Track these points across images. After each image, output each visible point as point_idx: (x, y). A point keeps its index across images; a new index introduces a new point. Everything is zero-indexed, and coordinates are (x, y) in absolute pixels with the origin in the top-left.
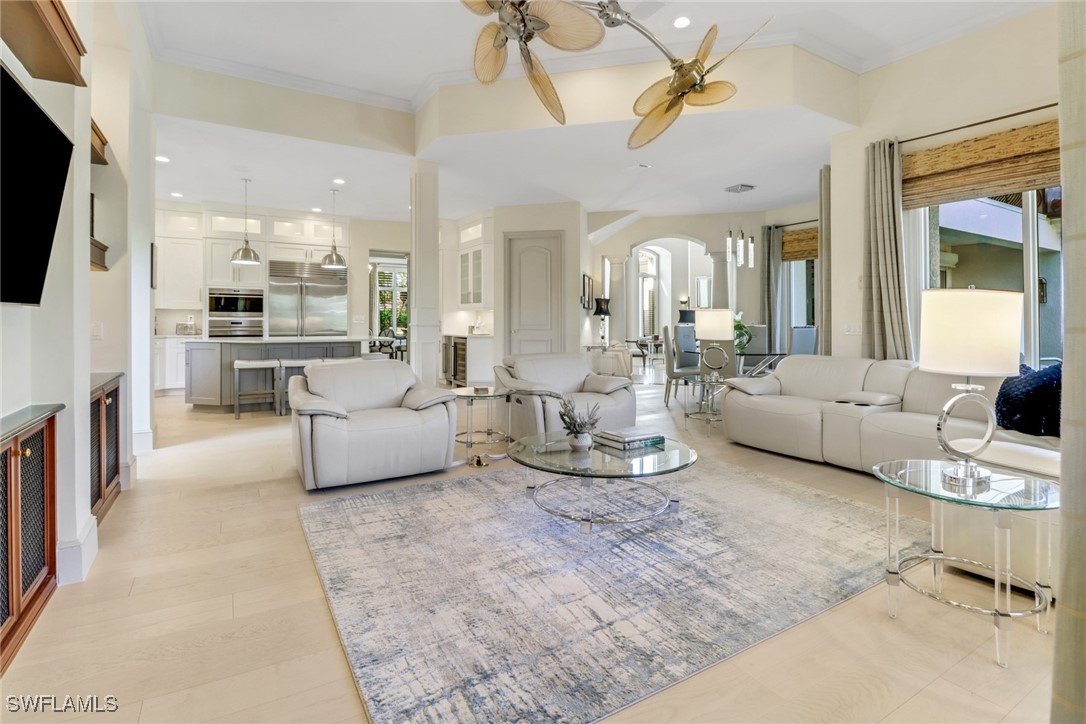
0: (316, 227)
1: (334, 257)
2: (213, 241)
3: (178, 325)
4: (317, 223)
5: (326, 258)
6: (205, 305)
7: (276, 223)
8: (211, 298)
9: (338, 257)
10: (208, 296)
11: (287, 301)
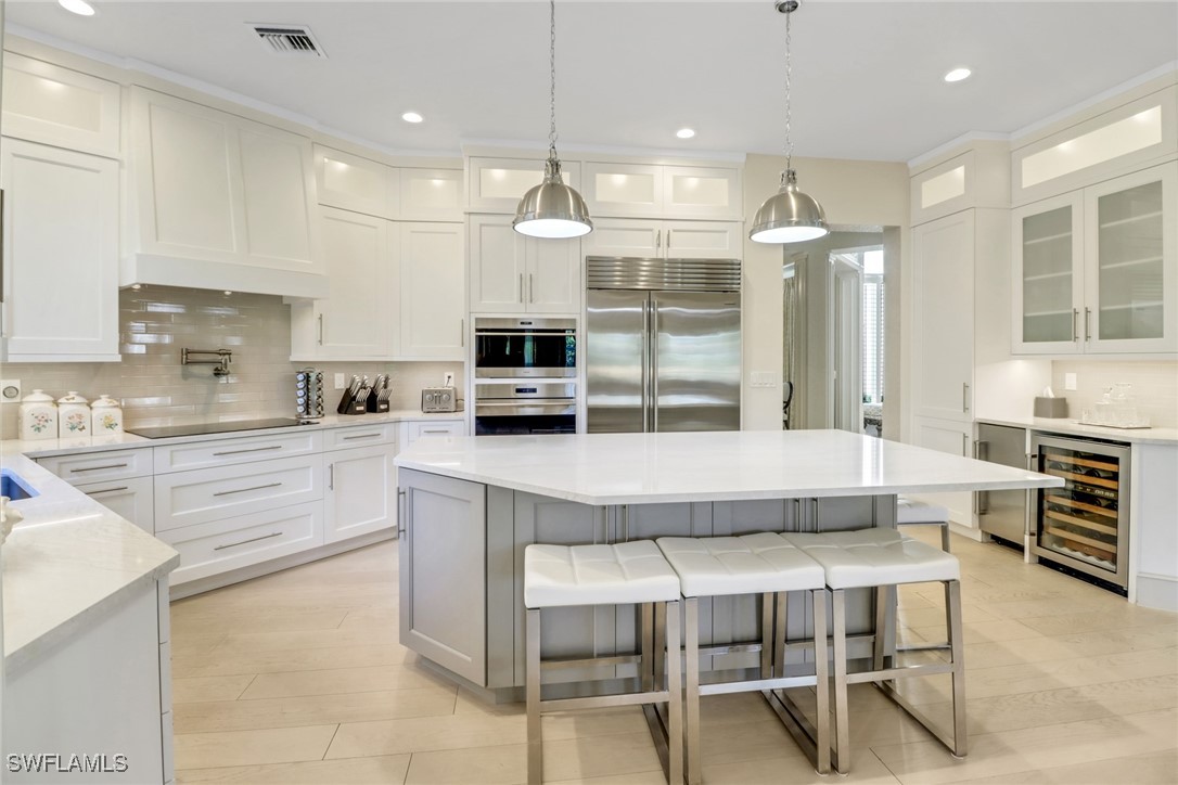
0: (676, 180)
1: (793, 203)
2: (485, 219)
3: (424, 393)
4: (679, 172)
5: (766, 210)
6: (469, 354)
7: (599, 177)
8: (480, 339)
9: (805, 201)
10: (474, 334)
11: (621, 343)
